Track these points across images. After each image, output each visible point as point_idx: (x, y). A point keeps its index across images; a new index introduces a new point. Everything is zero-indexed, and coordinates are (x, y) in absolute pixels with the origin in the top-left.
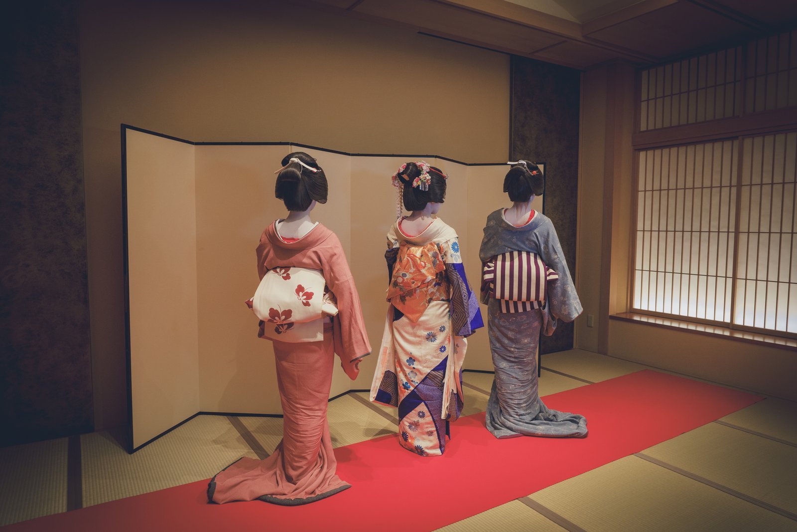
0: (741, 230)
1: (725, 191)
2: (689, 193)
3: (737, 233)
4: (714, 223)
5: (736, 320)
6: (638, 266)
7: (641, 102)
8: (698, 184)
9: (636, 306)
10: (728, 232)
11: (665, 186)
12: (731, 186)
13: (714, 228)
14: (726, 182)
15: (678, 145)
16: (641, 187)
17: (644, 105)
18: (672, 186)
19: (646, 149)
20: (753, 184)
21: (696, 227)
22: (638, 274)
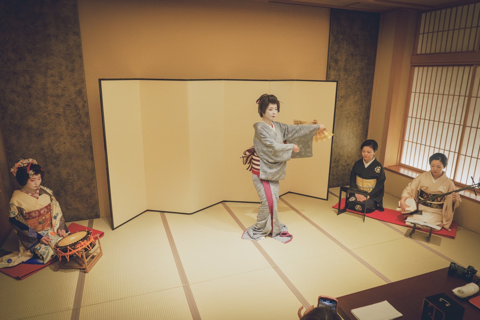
0: (467, 125)
1: (462, 98)
2: (440, 97)
3: (465, 126)
4: (453, 118)
5: (456, 179)
6: (406, 138)
7: (419, 34)
8: (446, 92)
9: (403, 162)
10: (460, 125)
11: (427, 91)
12: (465, 96)
13: (452, 121)
14: (463, 93)
15: (438, 66)
16: (413, 90)
17: (421, 36)
18: (431, 92)
19: (419, 66)
20: (478, 96)
21: (442, 119)
22: (406, 143)
